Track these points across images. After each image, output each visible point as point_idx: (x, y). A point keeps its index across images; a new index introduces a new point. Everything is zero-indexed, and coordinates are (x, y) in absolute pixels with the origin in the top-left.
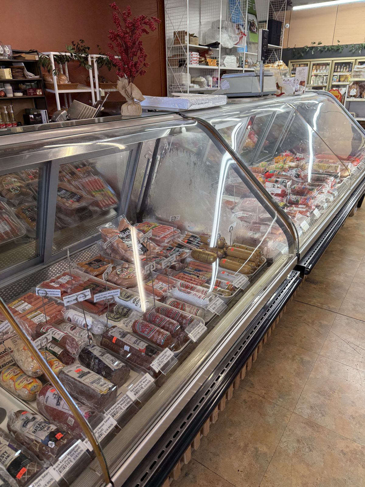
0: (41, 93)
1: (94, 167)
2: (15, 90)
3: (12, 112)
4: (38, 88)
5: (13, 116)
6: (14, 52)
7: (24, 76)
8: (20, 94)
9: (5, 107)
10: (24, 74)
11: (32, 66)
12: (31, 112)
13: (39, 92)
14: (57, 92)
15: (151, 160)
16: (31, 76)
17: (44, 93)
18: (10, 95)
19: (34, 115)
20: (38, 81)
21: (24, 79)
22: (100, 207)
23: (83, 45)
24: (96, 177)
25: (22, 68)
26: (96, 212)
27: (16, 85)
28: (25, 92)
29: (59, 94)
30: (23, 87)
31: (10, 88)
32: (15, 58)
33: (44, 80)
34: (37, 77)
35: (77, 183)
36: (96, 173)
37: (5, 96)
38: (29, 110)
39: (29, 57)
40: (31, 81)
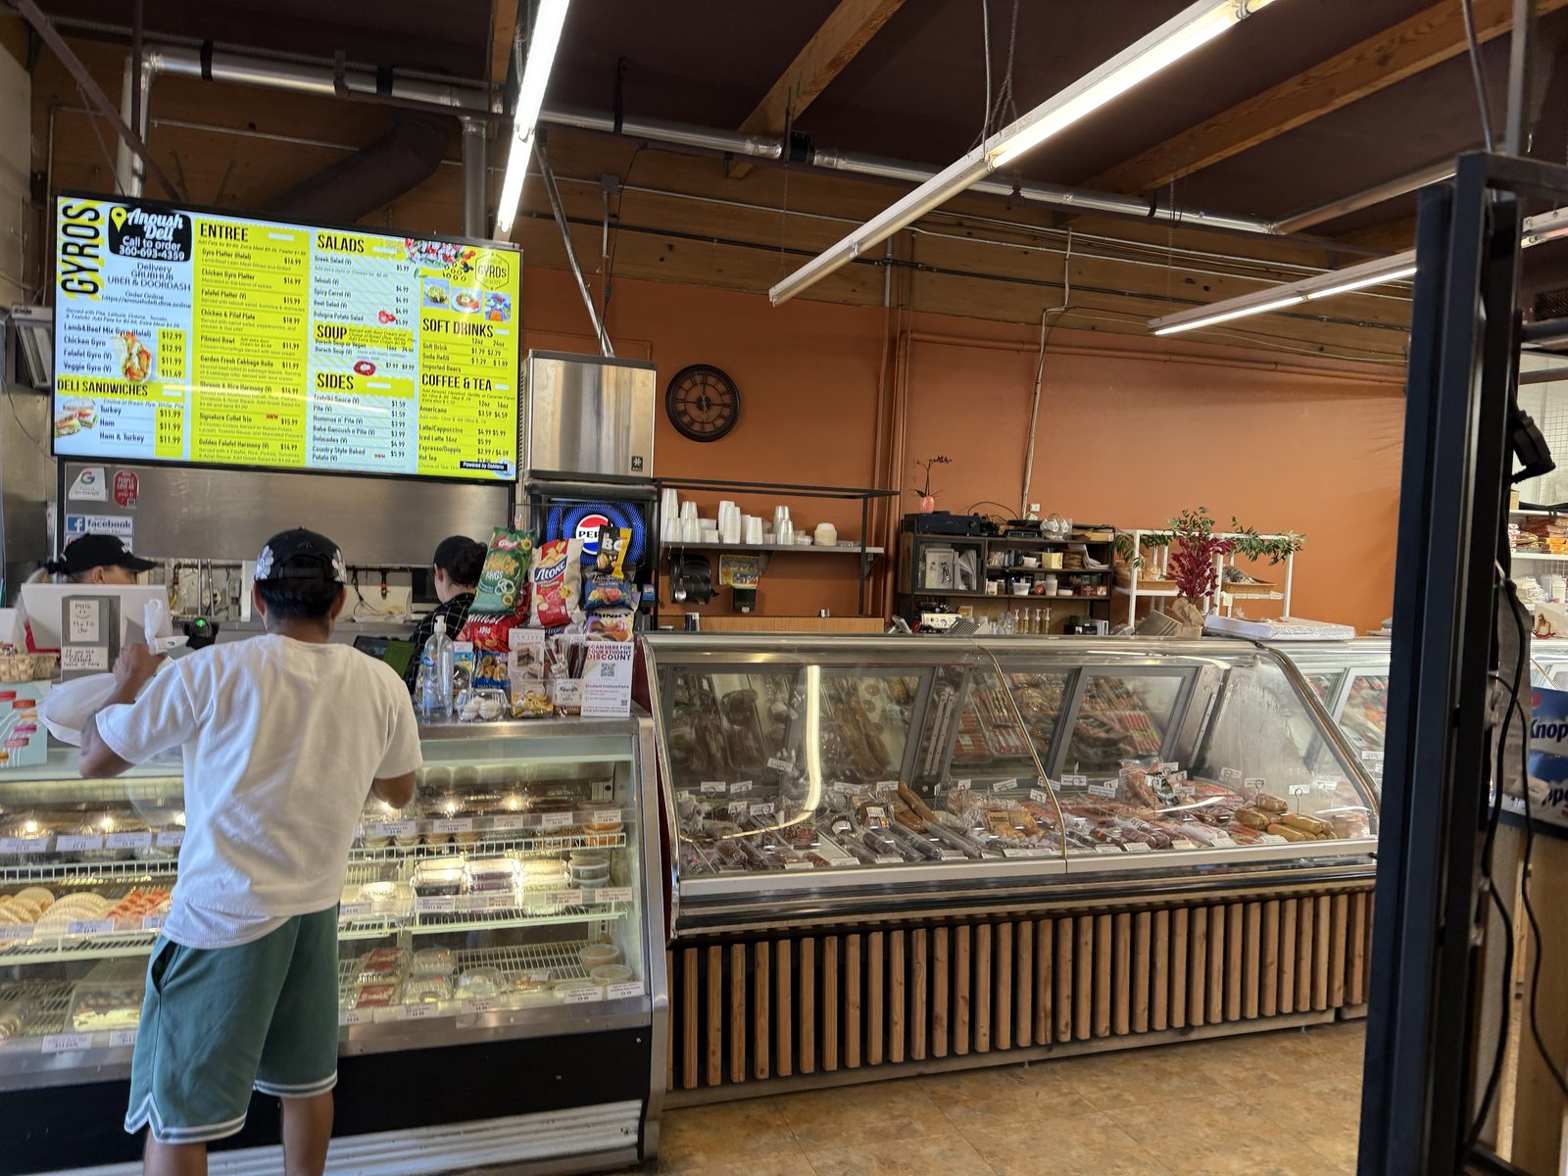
0: (1105, 593)
1: (1143, 701)
2: (1062, 585)
3: (1048, 618)
4: (1101, 584)
5: (1047, 626)
6: (1075, 527)
7: (1082, 565)
8: (1068, 593)
9: (1038, 611)
10: (1082, 562)
11: (1099, 551)
12: (1081, 622)
13: (1102, 592)
14: (1135, 592)
15: (1215, 696)
16: (1094, 565)
17: (1109, 593)
18: (1053, 593)
19: (1083, 627)
20: (1104, 574)
21: (1081, 570)
22: (1135, 747)
23: (1203, 515)
24: (1142, 713)
25: (1082, 554)
26: (1128, 752)
27: (1064, 578)
28: (1077, 590)
29: (1137, 597)
30: (1076, 580)
31: (1056, 582)
32: (1074, 537)
33: (1116, 573)
34: (1104, 567)
35: (1112, 714)
36: (1144, 708)
37: (1044, 593)
38: (1077, 618)
39: (1096, 537)
40: (1092, 573)
